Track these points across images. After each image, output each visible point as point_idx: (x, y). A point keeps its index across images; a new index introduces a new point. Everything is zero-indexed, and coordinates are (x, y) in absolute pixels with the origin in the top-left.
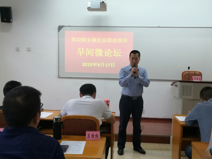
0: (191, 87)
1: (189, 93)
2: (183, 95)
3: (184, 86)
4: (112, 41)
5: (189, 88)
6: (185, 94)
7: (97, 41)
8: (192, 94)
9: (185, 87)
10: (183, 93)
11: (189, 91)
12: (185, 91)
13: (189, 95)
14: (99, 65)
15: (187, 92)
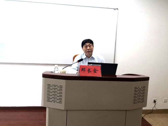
0: (61, 87)
1: (58, 98)
2: (48, 101)
3: (49, 85)
5: (58, 88)
6: (51, 100)
8: (63, 101)
9: (51, 88)
10: (48, 98)
11: (58, 95)
12: (51, 94)
13: (58, 101)
15: (55, 95)
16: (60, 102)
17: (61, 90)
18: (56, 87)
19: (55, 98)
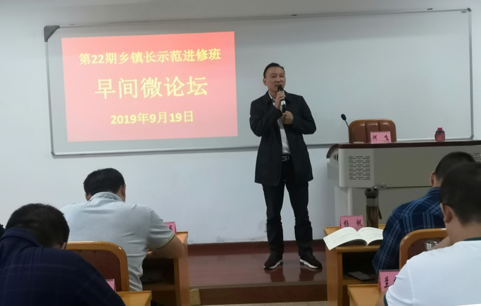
4: (183, 57)
7: (145, 60)
14: (155, 119)
15: (359, 170)
16: (368, 178)
17: (368, 162)
18: (362, 159)
19: (360, 174)
